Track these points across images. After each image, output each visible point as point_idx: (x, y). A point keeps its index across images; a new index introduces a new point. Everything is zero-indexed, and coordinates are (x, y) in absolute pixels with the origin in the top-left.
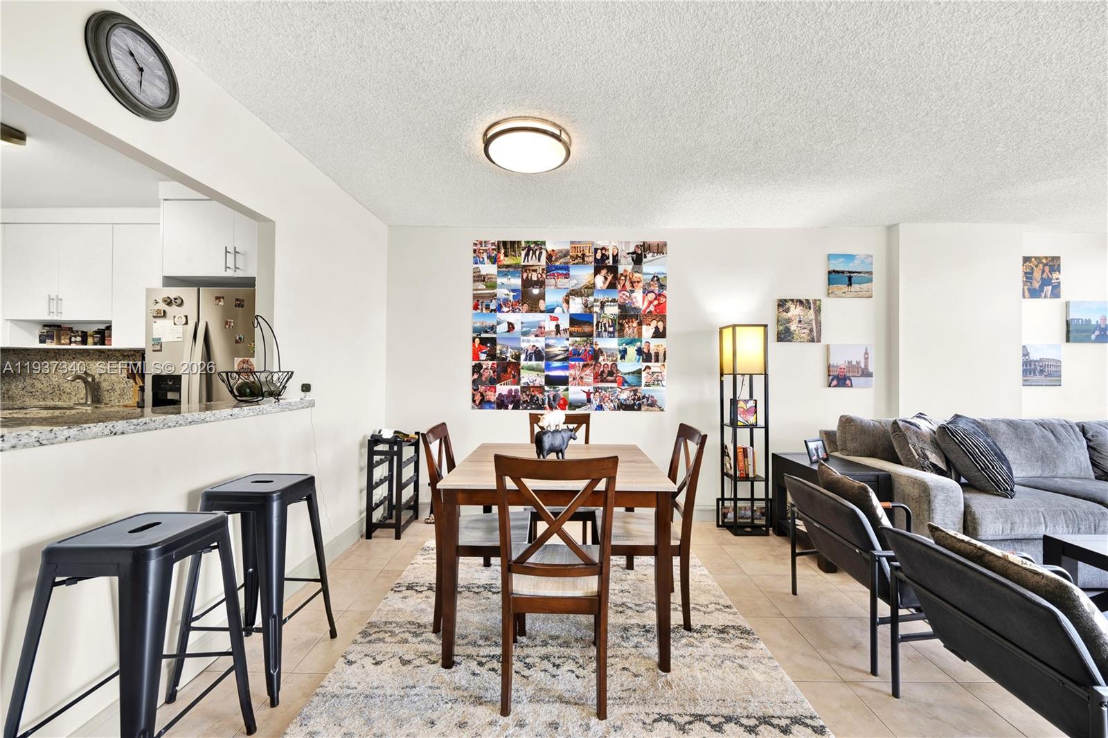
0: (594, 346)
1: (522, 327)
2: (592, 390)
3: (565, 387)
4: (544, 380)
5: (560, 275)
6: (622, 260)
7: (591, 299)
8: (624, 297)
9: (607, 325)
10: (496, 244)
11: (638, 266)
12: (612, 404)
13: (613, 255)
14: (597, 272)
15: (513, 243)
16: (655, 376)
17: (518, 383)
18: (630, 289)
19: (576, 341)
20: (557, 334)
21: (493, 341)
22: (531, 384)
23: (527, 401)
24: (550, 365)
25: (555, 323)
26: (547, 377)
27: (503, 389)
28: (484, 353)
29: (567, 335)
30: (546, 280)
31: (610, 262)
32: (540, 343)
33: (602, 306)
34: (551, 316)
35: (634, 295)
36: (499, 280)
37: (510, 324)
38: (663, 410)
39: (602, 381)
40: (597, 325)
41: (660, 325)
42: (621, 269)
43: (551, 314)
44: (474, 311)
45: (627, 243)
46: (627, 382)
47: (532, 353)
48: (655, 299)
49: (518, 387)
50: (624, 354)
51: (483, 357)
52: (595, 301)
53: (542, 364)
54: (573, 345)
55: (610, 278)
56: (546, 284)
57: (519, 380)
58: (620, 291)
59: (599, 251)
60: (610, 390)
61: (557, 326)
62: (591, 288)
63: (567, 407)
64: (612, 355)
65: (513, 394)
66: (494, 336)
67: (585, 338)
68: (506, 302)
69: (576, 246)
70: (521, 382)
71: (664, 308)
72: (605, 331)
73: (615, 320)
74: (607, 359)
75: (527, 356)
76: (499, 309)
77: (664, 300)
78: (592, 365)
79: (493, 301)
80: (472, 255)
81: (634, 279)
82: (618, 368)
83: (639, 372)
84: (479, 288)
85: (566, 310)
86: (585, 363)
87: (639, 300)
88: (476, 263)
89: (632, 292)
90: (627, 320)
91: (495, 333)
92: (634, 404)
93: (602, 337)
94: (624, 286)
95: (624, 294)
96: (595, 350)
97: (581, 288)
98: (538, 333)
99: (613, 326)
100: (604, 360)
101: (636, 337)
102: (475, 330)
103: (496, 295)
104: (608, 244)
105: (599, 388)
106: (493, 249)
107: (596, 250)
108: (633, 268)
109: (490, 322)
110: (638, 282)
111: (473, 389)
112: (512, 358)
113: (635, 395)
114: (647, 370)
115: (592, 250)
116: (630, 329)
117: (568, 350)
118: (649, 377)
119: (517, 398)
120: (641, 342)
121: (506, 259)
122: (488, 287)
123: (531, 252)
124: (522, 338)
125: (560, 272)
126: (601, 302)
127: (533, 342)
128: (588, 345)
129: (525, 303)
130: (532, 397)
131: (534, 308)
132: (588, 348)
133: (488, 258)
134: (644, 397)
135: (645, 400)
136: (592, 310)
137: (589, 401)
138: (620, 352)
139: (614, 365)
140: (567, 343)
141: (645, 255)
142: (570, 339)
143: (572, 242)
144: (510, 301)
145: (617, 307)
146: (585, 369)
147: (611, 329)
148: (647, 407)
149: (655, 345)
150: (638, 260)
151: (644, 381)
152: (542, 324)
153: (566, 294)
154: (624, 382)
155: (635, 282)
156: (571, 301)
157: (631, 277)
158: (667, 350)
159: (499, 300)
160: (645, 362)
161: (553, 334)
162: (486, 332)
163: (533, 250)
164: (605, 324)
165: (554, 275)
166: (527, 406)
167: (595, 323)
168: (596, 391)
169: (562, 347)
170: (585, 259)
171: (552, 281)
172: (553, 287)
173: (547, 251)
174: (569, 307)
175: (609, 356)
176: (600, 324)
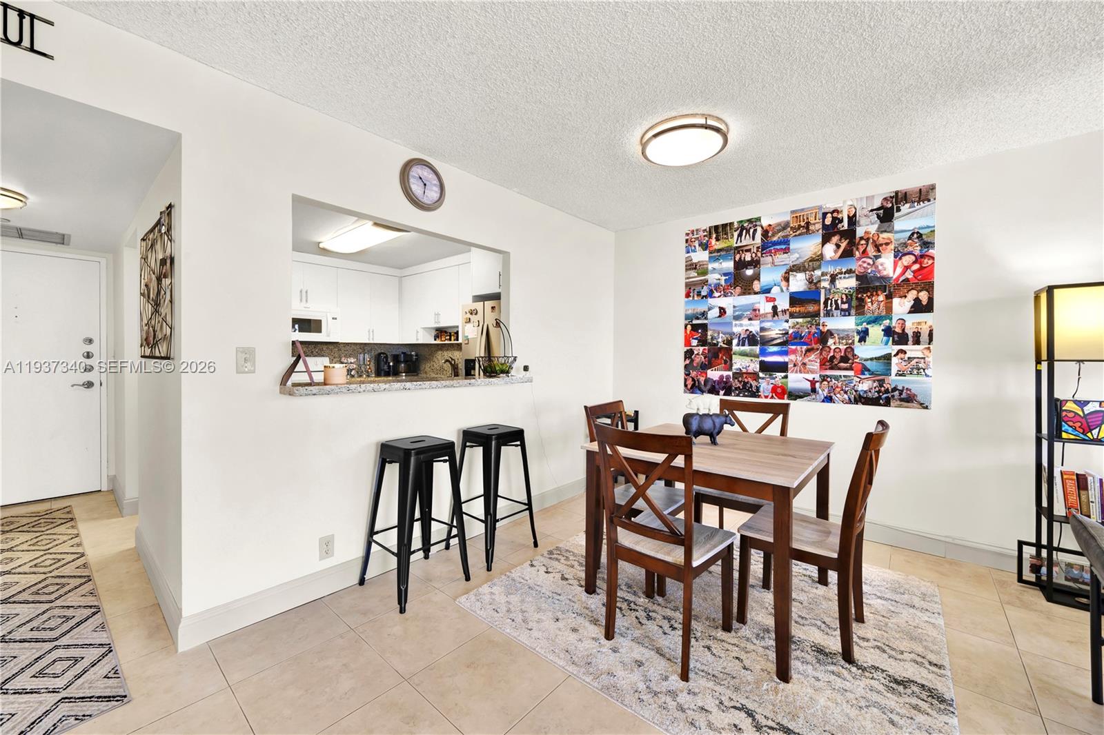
0: (821, 328)
1: (734, 312)
2: (817, 378)
3: (783, 374)
4: (758, 366)
5: (777, 251)
6: (863, 221)
7: (818, 273)
8: (865, 265)
9: (839, 302)
10: (708, 230)
11: (886, 224)
12: (846, 396)
13: (848, 216)
14: (826, 240)
15: (725, 226)
16: (914, 362)
17: (730, 369)
18: (874, 254)
19: (798, 323)
20: (774, 316)
21: (704, 327)
22: (744, 371)
23: (739, 387)
24: (766, 350)
25: (771, 304)
26: (762, 364)
27: (714, 374)
28: (695, 339)
29: (787, 316)
30: (762, 259)
31: (845, 225)
32: (755, 327)
33: (833, 279)
34: (767, 297)
35: (880, 261)
36: (710, 266)
37: (721, 308)
38: (926, 408)
39: (831, 368)
40: (826, 303)
41: (924, 296)
42: (860, 232)
44: (686, 299)
45: (870, 199)
46: (869, 370)
47: (746, 338)
48: (915, 263)
49: (730, 373)
50: (863, 336)
51: (695, 343)
52: (823, 274)
53: (757, 349)
54: (793, 327)
55: (844, 245)
56: (761, 263)
57: (731, 365)
58: (860, 259)
59: (829, 215)
60: (843, 379)
61: (775, 308)
62: (818, 260)
63: (786, 396)
64: (847, 337)
65: (725, 380)
66: (705, 322)
67: (809, 319)
68: (717, 287)
69: (798, 215)
70: (733, 368)
71: (932, 271)
72: (837, 308)
73: (851, 295)
74: (839, 343)
75: (739, 341)
76: (710, 294)
77: (930, 262)
78: (818, 349)
79: (705, 287)
80: (684, 245)
81: (881, 241)
82: (856, 352)
83: (887, 358)
84: (691, 276)
85: (784, 289)
86: (809, 347)
87: (887, 265)
88: (688, 252)
89: (877, 257)
90: (869, 294)
91: (706, 318)
92: (880, 398)
93: (833, 316)
94: (864, 252)
95: (864, 262)
96: (822, 332)
97: (805, 262)
98: (751, 316)
99: (849, 301)
100: (834, 343)
101: (884, 313)
102: (687, 317)
103: (707, 281)
104: (842, 205)
105: (828, 376)
106: (705, 236)
107: (825, 215)
108: (879, 228)
109: (701, 308)
110: (887, 244)
111: (685, 374)
112: (724, 343)
113: (881, 386)
114: (901, 355)
116: (874, 304)
117: (787, 333)
118: (904, 363)
119: (729, 384)
120: (891, 319)
121: (718, 243)
122: (699, 274)
123: (745, 231)
124: (734, 322)
125: (778, 247)
126: (831, 276)
127: (746, 326)
128: (814, 327)
129: (737, 286)
130: (745, 384)
131: (747, 290)
132: (813, 330)
133: (699, 245)
134: (895, 389)
135: (897, 393)
136: (818, 285)
137: (814, 390)
138: (858, 333)
139: (850, 349)
140: (786, 326)
141: (898, 208)
142: (790, 320)
143: (793, 212)
144: (722, 286)
145: (854, 279)
146: (808, 354)
147: (845, 306)
148: (898, 402)
149: (912, 323)
150: (886, 215)
151: (894, 370)
152: (757, 306)
153: (784, 271)
154: (864, 369)
155: (881, 245)
156: (791, 278)
157: (875, 239)
158: (934, 328)
159: (710, 285)
160: (896, 345)
161: (770, 316)
162: (697, 318)
163: (746, 229)
164: (836, 301)
165: (770, 251)
166: (740, 393)
167: (822, 300)
168: (824, 380)
169: (780, 330)
170: (810, 228)
171: (769, 259)
172: (769, 265)
173: (762, 228)
174: (788, 285)
175: (843, 338)
176: (829, 302)
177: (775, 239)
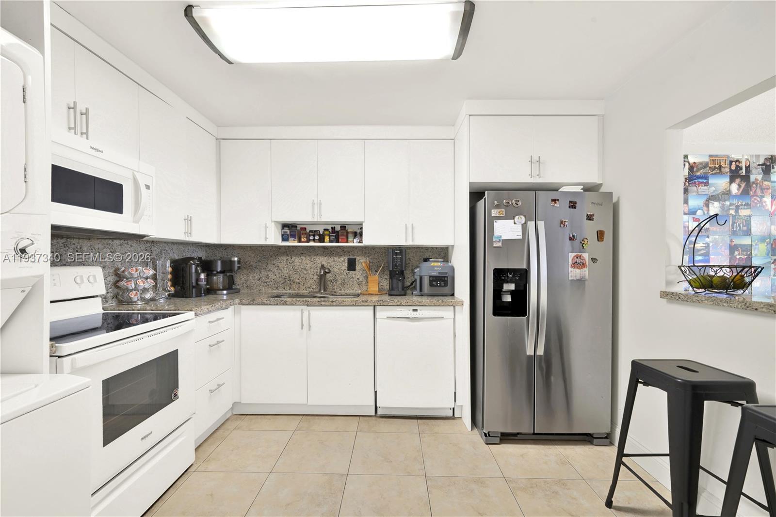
0: (730, 243)
5: (700, 183)
6: (754, 171)
7: (728, 203)
8: (756, 201)
9: (741, 225)
11: (767, 176)
13: (745, 166)
14: (732, 181)
18: (761, 194)
19: (716, 238)
25: (697, 223)
29: (708, 233)
30: (689, 188)
31: (743, 172)
33: (737, 208)
34: (693, 218)
35: (764, 199)
42: (752, 178)
43: (694, 216)
45: (758, 156)
52: (731, 205)
54: (712, 241)
55: (743, 185)
56: (688, 191)
58: (752, 197)
59: (734, 163)
67: (723, 236)
69: (714, 159)
72: (740, 229)
73: (748, 221)
81: (764, 186)
82: (753, 260)
85: (706, 212)
87: (768, 203)
89: (763, 197)
93: (737, 235)
94: (755, 192)
95: (755, 199)
96: (731, 246)
97: (719, 194)
99: (747, 225)
100: (739, 254)
101: (766, 235)
104: (741, 157)
107: (731, 162)
108: (763, 177)
110: (767, 189)
115: (728, 162)
117: (709, 246)
120: (770, 239)
125: (701, 180)
126: (736, 206)
136: (728, 212)
140: (708, 240)
141: (773, 166)
142: (710, 236)
143: (710, 156)
145: (749, 210)
147: (745, 228)
150: (767, 170)
152: (687, 224)
153: (705, 199)
155: (765, 189)
156: (710, 205)
157: (761, 184)
160: (773, 256)
161: (696, 232)
164: (739, 225)
165: (695, 183)
167: (731, 223)
169: (703, 244)
170: (722, 170)
171: (694, 188)
172: (695, 194)
173: (689, 163)
174: (708, 210)
175: (744, 251)
176: (735, 225)
177: (698, 174)
